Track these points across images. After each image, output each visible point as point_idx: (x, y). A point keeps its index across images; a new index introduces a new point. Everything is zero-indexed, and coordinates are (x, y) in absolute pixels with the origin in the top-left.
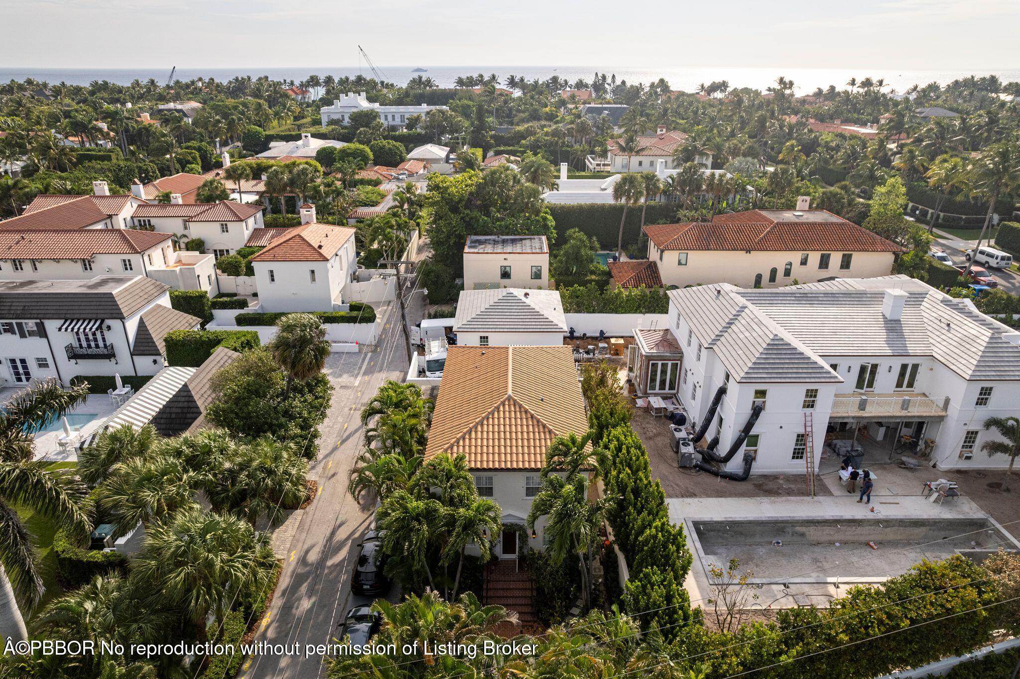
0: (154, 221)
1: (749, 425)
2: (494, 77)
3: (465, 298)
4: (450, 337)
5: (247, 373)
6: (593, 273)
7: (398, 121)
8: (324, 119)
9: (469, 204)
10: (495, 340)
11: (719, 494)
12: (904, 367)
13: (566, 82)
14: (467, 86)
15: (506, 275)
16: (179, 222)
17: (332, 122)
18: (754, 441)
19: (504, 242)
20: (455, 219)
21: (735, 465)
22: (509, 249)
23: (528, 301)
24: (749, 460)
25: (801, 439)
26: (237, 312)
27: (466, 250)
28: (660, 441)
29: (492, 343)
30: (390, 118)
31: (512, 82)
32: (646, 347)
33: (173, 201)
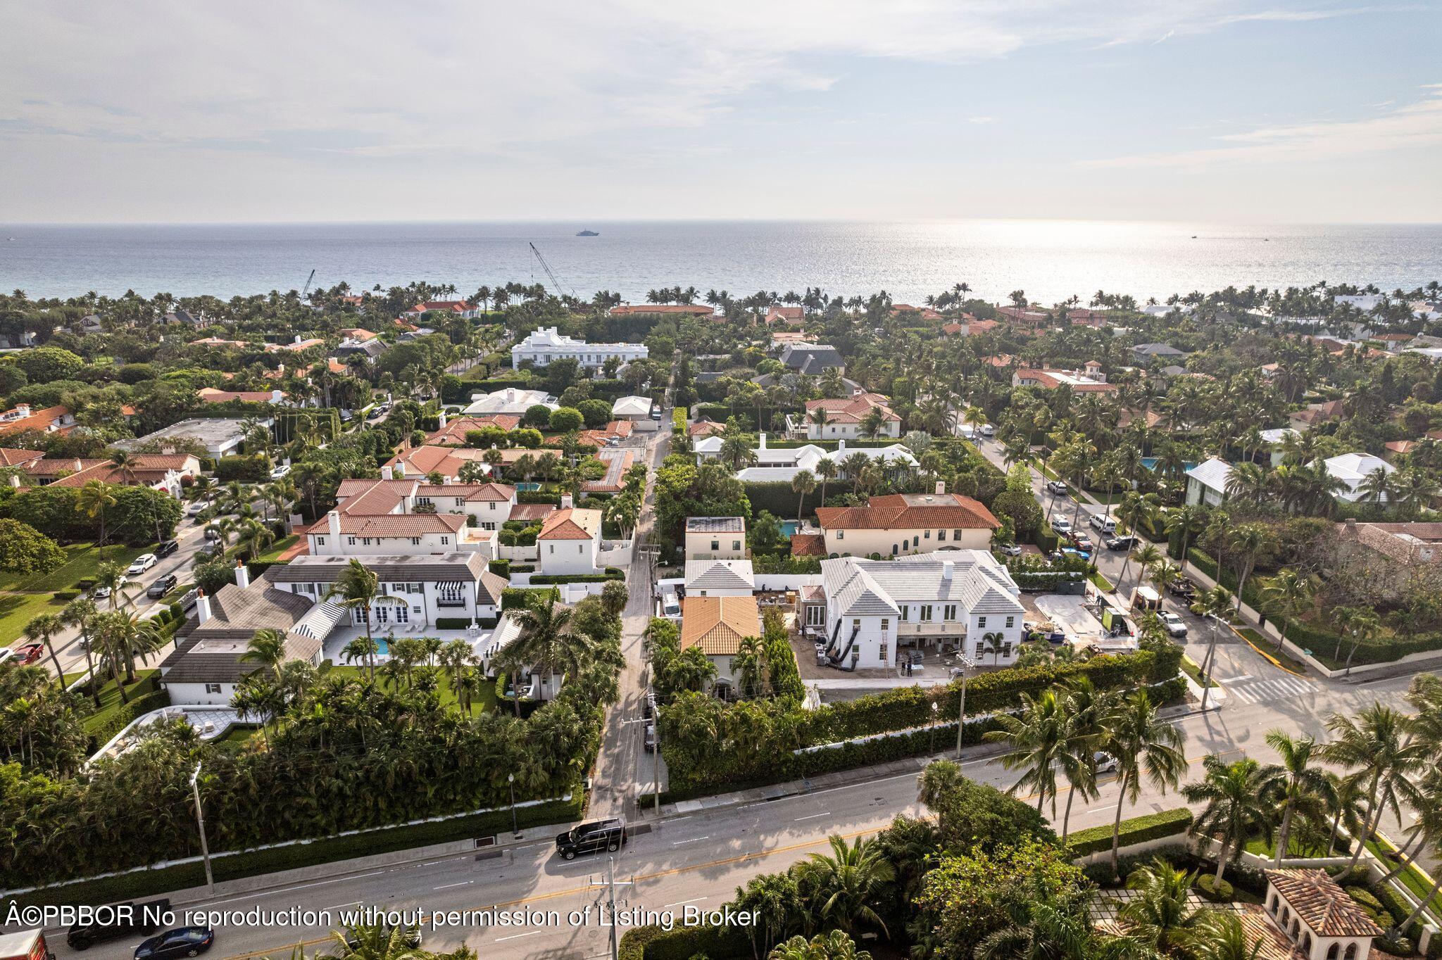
0: (432, 500)
1: (852, 640)
2: (692, 289)
3: (690, 564)
4: (680, 591)
5: (587, 611)
6: (779, 543)
7: (593, 362)
8: (516, 360)
9: (687, 494)
10: (710, 593)
11: (836, 677)
12: (947, 607)
13: (775, 294)
14: (662, 301)
15: (715, 546)
16: (453, 500)
17: (525, 364)
18: (856, 649)
19: (713, 522)
20: (678, 506)
21: (847, 663)
22: (717, 529)
23: (730, 568)
24: (855, 660)
25: (883, 648)
26: (528, 575)
27: (687, 530)
28: (809, 653)
29: (708, 595)
30: (585, 358)
31: (713, 297)
32: (804, 597)
33: (445, 483)
